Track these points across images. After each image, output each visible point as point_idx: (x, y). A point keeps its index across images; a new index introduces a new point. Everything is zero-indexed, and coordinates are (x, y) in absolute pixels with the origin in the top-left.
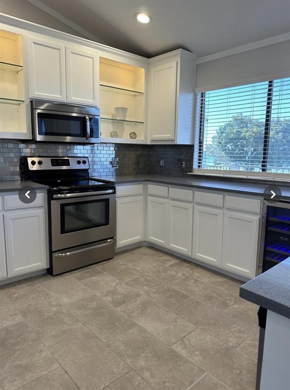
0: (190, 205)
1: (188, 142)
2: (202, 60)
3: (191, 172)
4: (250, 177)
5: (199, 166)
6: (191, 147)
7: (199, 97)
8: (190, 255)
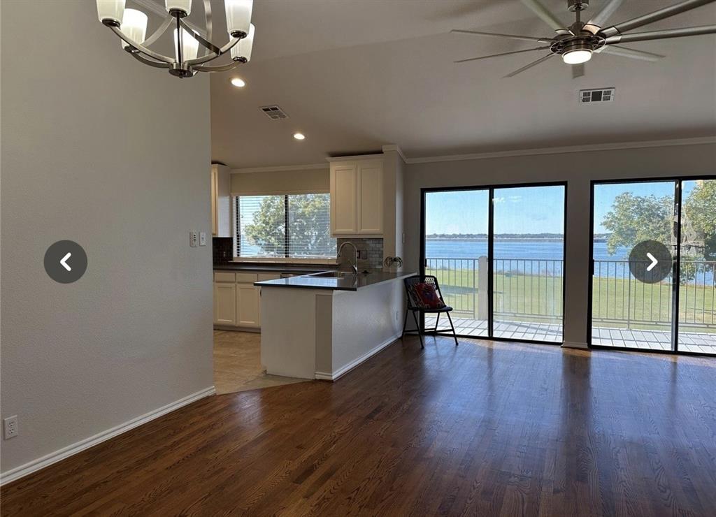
0: (234, 285)
1: (227, 236)
2: (234, 172)
3: (232, 260)
4: (261, 262)
5: (238, 255)
6: (230, 240)
7: (234, 200)
8: (234, 323)
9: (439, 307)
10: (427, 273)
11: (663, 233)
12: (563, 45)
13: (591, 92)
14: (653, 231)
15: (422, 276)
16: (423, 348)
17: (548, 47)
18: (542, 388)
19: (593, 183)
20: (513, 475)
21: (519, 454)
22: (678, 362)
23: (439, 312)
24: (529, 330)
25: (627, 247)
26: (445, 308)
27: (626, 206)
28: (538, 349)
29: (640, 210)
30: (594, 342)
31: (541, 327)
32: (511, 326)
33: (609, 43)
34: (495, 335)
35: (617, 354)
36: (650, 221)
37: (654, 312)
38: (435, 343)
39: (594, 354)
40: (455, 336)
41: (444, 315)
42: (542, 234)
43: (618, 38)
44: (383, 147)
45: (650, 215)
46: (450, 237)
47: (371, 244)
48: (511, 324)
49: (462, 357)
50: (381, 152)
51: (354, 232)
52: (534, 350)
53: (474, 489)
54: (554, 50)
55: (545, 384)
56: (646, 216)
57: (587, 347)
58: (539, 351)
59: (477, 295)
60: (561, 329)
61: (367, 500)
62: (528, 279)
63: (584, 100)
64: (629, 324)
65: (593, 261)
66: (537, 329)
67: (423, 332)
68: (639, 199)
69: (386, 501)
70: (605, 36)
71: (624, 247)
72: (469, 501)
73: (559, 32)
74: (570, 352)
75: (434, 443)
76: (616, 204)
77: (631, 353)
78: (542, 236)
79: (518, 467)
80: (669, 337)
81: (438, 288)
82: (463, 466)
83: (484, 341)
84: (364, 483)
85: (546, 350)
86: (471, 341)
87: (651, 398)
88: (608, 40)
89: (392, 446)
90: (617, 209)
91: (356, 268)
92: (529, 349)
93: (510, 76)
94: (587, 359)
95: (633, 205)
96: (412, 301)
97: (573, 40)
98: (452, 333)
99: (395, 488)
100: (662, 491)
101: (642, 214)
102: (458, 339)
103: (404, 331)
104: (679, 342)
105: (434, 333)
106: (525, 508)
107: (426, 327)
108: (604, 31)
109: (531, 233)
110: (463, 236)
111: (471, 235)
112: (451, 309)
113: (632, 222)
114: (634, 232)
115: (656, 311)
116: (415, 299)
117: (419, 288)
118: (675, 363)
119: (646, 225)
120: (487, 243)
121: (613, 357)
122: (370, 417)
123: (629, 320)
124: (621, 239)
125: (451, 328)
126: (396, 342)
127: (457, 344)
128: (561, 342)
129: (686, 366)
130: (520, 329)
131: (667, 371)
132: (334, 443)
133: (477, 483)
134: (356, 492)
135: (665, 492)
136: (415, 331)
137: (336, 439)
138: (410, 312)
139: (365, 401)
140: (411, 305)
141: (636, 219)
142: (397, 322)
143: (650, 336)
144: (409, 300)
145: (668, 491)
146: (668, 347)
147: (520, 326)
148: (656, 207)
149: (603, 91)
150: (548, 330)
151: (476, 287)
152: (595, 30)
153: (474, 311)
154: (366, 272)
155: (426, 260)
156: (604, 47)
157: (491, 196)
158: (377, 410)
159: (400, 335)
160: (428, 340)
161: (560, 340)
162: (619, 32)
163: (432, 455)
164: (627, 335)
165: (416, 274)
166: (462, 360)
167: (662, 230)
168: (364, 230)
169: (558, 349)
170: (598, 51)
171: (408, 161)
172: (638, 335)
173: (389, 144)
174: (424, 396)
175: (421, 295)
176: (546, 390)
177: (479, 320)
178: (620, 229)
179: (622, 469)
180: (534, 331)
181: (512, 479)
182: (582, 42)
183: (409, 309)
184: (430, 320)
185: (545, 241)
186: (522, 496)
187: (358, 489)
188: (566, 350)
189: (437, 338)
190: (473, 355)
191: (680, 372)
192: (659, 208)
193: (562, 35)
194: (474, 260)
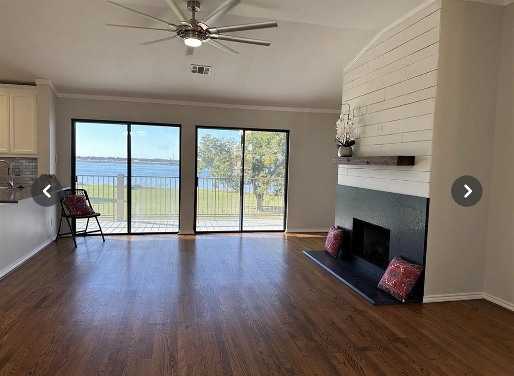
9: (88, 213)
10: (78, 187)
11: (229, 161)
12: (184, 32)
13: (198, 67)
14: (222, 159)
15: (73, 189)
16: (76, 246)
17: (174, 31)
18: (169, 263)
19: (197, 127)
20: (158, 324)
21: (160, 309)
22: (243, 236)
23: (89, 218)
24: (155, 226)
25: (208, 169)
26: (94, 214)
27: (208, 143)
28: (163, 237)
29: (216, 147)
30: (198, 230)
31: (162, 223)
32: (142, 224)
33: (212, 38)
34: (133, 231)
35: (211, 236)
36: (221, 153)
37: (224, 209)
38: (85, 241)
39: (198, 237)
40: (102, 235)
41: (92, 220)
42: (155, 159)
43: (217, 36)
44: (36, 80)
45: (221, 149)
46: (85, 158)
47: (24, 163)
48: (142, 222)
49: (109, 250)
50: (34, 84)
51: (8, 152)
52: (160, 239)
53: (132, 340)
54: (178, 34)
55: (170, 260)
56: (219, 150)
57: (193, 233)
58: (164, 239)
59: (116, 204)
60: (177, 223)
61: (46, 370)
62: (149, 191)
63: (193, 72)
64: (215, 217)
65: (197, 178)
66: (160, 224)
67: (75, 234)
68: (215, 139)
69: (63, 367)
70: (210, 33)
71: (207, 169)
72: (130, 349)
73: (183, 23)
74: (184, 237)
75: (96, 315)
76: (202, 142)
77: (219, 234)
78: (155, 160)
79: (161, 318)
80: (238, 223)
81: (87, 198)
82: (122, 326)
83: (124, 236)
84: (42, 357)
85: (168, 238)
86: (115, 237)
87: (232, 260)
88: (211, 35)
89: (61, 325)
90: (203, 145)
91: (12, 184)
92: (157, 239)
93: (145, 44)
94: (194, 241)
95: (212, 143)
96: (66, 210)
97: (191, 31)
98: (100, 233)
99: (69, 355)
100: (244, 312)
101: (216, 149)
102: (105, 237)
103: (58, 235)
104: (243, 225)
105: (85, 234)
106: (169, 343)
107: (77, 231)
108: (210, 30)
109: (147, 158)
110: (96, 158)
111: (103, 157)
112: (99, 215)
113: (211, 153)
114: (212, 160)
115: (225, 209)
116: (68, 208)
117: (72, 200)
118: (241, 238)
119: (219, 156)
120: (127, 165)
121: (209, 238)
122: (37, 306)
123: (215, 214)
124: (205, 164)
125: (99, 229)
126: (51, 244)
127: (104, 240)
128: (178, 231)
129: (248, 239)
130: (149, 225)
131: (238, 241)
132: (6, 334)
133: (133, 335)
134: (35, 366)
135: (246, 312)
136: (70, 233)
137: (7, 330)
138: (64, 219)
139: (30, 295)
140: (65, 214)
141: (213, 152)
142: (52, 229)
143: (227, 223)
144: (63, 210)
145: (247, 311)
146: (238, 229)
147: (148, 223)
148: (224, 145)
149: (205, 67)
150: (166, 225)
151: (116, 198)
152: (205, 28)
153: (114, 215)
154: (21, 187)
155: (77, 177)
156: (208, 39)
157: (129, 130)
158: (43, 301)
159: (54, 239)
160: (79, 240)
161: (177, 230)
162: (218, 32)
163: (96, 324)
164: (214, 223)
165: (69, 188)
166: (109, 252)
167: (227, 159)
168: (17, 150)
169: (176, 236)
170: (205, 41)
171: (59, 95)
172: (221, 223)
173: (41, 78)
174: (83, 283)
175: (74, 205)
176: (172, 264)
177: (118, 221)
178: (205, 158)
179: (222, 304)
180: (158, 226)
181: (158, 327)
182: (196, 33)
183: (63, 216)
184: (81, 224)
185: (157, 164)
186: (166, 336)
187: (37, 364)
188: (181, 236)
189: (87, 238)
190: (118, 247)
191: (244, 242)
192: (226, 146)
193: (185, 25)
194: (114, 177)
